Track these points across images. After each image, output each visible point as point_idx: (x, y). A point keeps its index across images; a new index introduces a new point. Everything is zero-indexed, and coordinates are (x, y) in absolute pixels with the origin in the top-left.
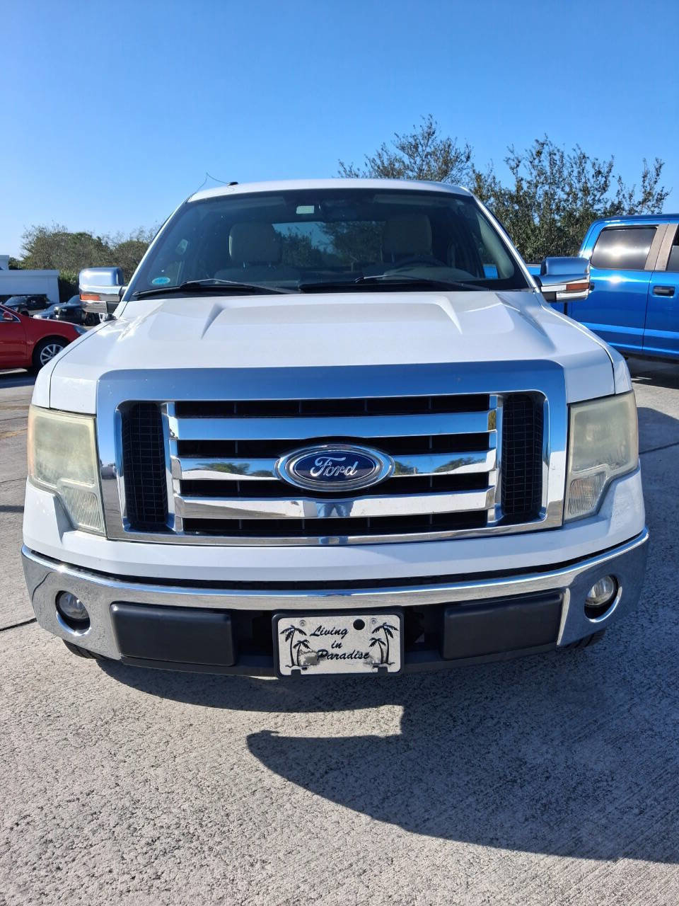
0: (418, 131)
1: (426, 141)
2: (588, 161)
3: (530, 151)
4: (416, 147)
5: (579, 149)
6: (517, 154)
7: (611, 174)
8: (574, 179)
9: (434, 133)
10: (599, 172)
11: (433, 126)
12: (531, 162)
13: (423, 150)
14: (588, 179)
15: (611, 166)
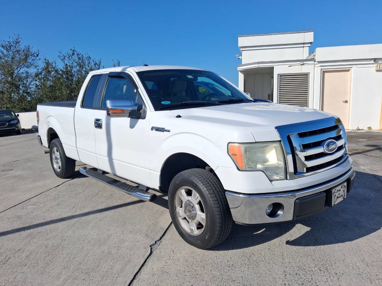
0: (11, 40)
1: (15, 45)
2: (91, 60)
3: (68, 53)
4: (10, 47)
5: (87, 54)
6: (63, 54)
7: (100, 65)
8: (86, 65)
9: (19, 42)
10: (96, 64)
11: (20, 39)
12: (68, 58)
13: (13, 49)
14: (92, 66)
15: (100, 62)
